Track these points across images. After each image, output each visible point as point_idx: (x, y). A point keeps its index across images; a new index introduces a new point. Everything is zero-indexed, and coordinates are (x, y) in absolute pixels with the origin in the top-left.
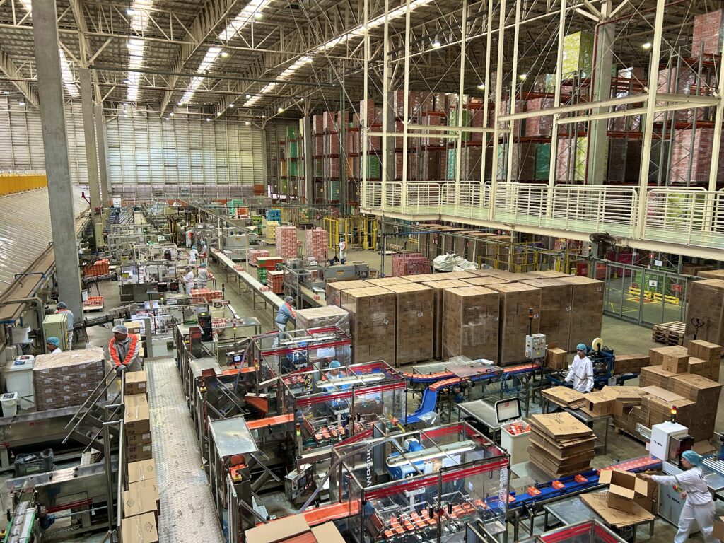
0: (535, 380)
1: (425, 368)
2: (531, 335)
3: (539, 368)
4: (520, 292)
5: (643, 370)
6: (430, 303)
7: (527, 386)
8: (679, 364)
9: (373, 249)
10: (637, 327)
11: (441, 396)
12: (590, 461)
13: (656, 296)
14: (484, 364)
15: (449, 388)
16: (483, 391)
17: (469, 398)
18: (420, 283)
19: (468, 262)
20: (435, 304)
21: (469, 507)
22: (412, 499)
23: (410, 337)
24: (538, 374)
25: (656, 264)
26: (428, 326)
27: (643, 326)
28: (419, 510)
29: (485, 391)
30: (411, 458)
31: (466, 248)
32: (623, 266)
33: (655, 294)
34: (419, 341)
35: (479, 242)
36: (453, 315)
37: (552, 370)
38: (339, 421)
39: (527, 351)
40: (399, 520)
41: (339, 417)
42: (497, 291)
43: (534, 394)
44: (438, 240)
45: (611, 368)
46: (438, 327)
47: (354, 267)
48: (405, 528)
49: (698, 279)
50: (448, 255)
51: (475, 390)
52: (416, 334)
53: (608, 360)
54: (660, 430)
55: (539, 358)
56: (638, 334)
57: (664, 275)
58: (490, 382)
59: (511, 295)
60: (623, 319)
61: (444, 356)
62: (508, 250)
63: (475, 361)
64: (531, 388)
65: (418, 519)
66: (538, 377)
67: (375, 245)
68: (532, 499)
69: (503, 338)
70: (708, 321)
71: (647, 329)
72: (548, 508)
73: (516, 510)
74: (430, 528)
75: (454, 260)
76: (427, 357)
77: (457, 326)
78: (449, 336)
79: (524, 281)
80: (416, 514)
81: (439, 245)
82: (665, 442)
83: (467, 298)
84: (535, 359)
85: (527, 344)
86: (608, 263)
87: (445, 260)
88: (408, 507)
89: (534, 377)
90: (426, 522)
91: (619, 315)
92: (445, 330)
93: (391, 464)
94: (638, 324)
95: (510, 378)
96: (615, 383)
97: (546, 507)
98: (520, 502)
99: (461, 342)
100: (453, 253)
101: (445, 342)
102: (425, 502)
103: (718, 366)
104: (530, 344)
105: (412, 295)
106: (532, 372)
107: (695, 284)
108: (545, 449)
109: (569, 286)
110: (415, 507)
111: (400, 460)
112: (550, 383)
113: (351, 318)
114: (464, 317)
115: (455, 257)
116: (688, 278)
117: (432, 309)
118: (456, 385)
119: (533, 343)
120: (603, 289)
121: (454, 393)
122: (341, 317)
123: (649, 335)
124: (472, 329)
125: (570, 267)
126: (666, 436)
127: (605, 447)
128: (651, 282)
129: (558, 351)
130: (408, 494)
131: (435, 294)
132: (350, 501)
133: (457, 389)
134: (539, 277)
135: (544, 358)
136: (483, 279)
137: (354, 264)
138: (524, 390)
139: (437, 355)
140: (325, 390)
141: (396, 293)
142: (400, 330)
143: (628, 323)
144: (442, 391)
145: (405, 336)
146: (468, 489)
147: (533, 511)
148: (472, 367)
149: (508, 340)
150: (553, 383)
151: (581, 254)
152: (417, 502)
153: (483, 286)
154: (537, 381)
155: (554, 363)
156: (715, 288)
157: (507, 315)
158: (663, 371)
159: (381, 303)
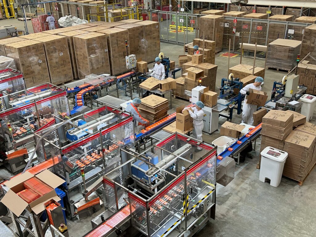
0: (133, 80)
1: (72, 84)
2: (128, 56)
3: (134, 73)
4: (117, 33)
5: (184, 65)
6: (66, 46)
7: (129, 84)
8: (199, 59)
9: (14, 17)
10: (176, 46)
11: (85, 97)
12: (167, 112)
13: (183, 28)
14: (105, 76)
15: (89, 92)
16: (107, 91)
17: (101, 96)
18: (57, 34)
19: (80, 20)
20: (69, 46)
21: (115, 145)
22: (85, 150)
23: (57, 69)
24: (134, 76)
25: (181, 10)
26: (67, 61)
27: (179, 45)
28: (90, 154)
29: (108, 90)
30: (83, 128)
31: (78, 11)
32: (166, 13)
33: (182, 27)
34: (64, 71)
35: (85, 6)
36: (82, 52)
37: (141, 73)
38: (29, 122)
39: (127, 65)
40: (80, 162)
41: (28, 120)
42: (104, 33)
43: (133, 87)
44: (58, 7)
45: (169, 67)
46: (74, 60)
47: (6, 30)
48: (85, 164)
49: (202, 16)
50: (67, 16)
51: (103, 91)
52: (61, 67)
53: (167, 63)
54: (195, 90)
55: (133, 68)
56: (177, 49)
57: (186, 16)
58: (110, 85)
59: (112, 35)
60: (169, 42)
61: (80, 77)
62: (103, 10)
63: (100, 76)
64: (132, 85)
65: (90, 158)
66: (134, 78)
67: (14, 14)
68: (144, 135)
69: (112, 61)
70: (208, 37)
71: (181, 46)
72: (152, 137)
73: (138, 141)
74: (98, 161)
75: (71, 19)
76: (70, 79)
77: (85, 57)
78: (81, 64)
79: (118, 27)
80: (89, 156)
81: (60, 10)
82: (198, 96)
83: (88, 40)
84: (132, 69)
85: (127, 61)
86: (159, 12)
87: (66, 20)
88: (84, 154)
89: (132, 79)
90: (95, 158)
91: (167, 40)
92: (78, 61)
93: (72, 133)
94: (176, 44)
95: (120, 81)
96: (171, 74)
97: (151, 136)
98: (139, 138)
99: (89, 67)
100: (69, 15)
101: (80, 68)
102: (92, 149)
103: (214, 58)
104: (128, 61)
105: (53, 42)
106: (131, 76)
107: (201, 18)
108: (146, 110)
109: (142, 27)
110: (87, 153)
111: (76, 131)
112: (141, 81)
113: (16, 62)
114: (88, 51)
115: (71, 17)
116: (198, 16)
117: (68, 49)
118: (93, 90)
119: (130, 60)
120: (159, 26)
121: (92, 94)
122: (9, 63)
123: (183, 49)
124: (93, 59)
125: (140, 16)
126: (198, 92)
127: (171, 105)
128: (181, 20)
129: (142, 63)
130: (82, 147)
131: (68, 40)
132: (53, 158)
133: (93, 92)
134: (125, 23)
135: (136, 67)
136: (94, 28)
137: (5, 28)
138: (128, 86)
139: (76, 77)
140: (14, 106)
141: (43, 42)
142: (51, 65)
143: (172, 44)
144: (86, 95)
145: (54, 69)
146: (113, 138)
147: (146, 140)
148: (99, 78)
149: (114, 62)
150: (142, 80)
151: (143, 8)
152: (88, 151)
153: (96, 32)
154: (134, 80)
155: (141, 70)
156: (210, 19)
157: (112, 48)
158: (193, 64)
159: (35, 50)
